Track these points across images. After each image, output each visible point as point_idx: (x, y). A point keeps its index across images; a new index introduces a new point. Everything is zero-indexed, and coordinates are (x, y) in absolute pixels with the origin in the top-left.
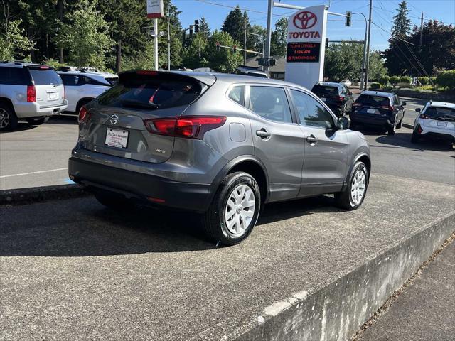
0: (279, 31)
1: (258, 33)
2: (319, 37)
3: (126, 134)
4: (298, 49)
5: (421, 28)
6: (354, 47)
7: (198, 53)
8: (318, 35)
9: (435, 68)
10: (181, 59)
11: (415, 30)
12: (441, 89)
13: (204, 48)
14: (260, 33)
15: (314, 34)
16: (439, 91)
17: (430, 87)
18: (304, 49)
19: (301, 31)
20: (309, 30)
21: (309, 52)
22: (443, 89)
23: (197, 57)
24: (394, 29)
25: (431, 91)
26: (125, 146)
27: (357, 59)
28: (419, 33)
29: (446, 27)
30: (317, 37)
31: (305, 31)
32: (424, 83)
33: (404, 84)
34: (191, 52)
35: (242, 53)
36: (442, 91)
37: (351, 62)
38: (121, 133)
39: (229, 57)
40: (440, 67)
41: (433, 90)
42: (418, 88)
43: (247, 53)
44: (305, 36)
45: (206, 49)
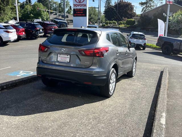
0: (62, 2)
1: (53, 3)
2: (86, 6)
3: (69, 56)
4: (77, 11)
5: (117, 3)
6: (92, 9)
7: (28, 12)
8: (85, 5)
9: (123, 18)
10: (21, 15)
11: (115, 3)
12: (127, 26)
13: (30, 9)
14: (54, 3)
15: (84, 5)
16: (127, 27)
17: (123, 25)
18: (80, 11)
19: (79, 4)
20: (82, 4)
21: (82, 12)
22: (128, 26)
23: (27, 13)
24: (106, 2)
25: (124, 27)
26: (69, 61)
27: (94, 14)
28: (117, 4)
29: (126, 2)
30: (85, 7)
31: (80, 4)
32: (121, 24)
33: (114, 24)
34: (25, 11)
35: (48, 12)
36: (128, 27)
37: (92, 15)
38: (66, 56)
39: (42, 13)
40: (125, 17)
41: (125, 26)
42: (119, 26)
43: (51, 12)
44: (80, 6)
45: (32, 10)
